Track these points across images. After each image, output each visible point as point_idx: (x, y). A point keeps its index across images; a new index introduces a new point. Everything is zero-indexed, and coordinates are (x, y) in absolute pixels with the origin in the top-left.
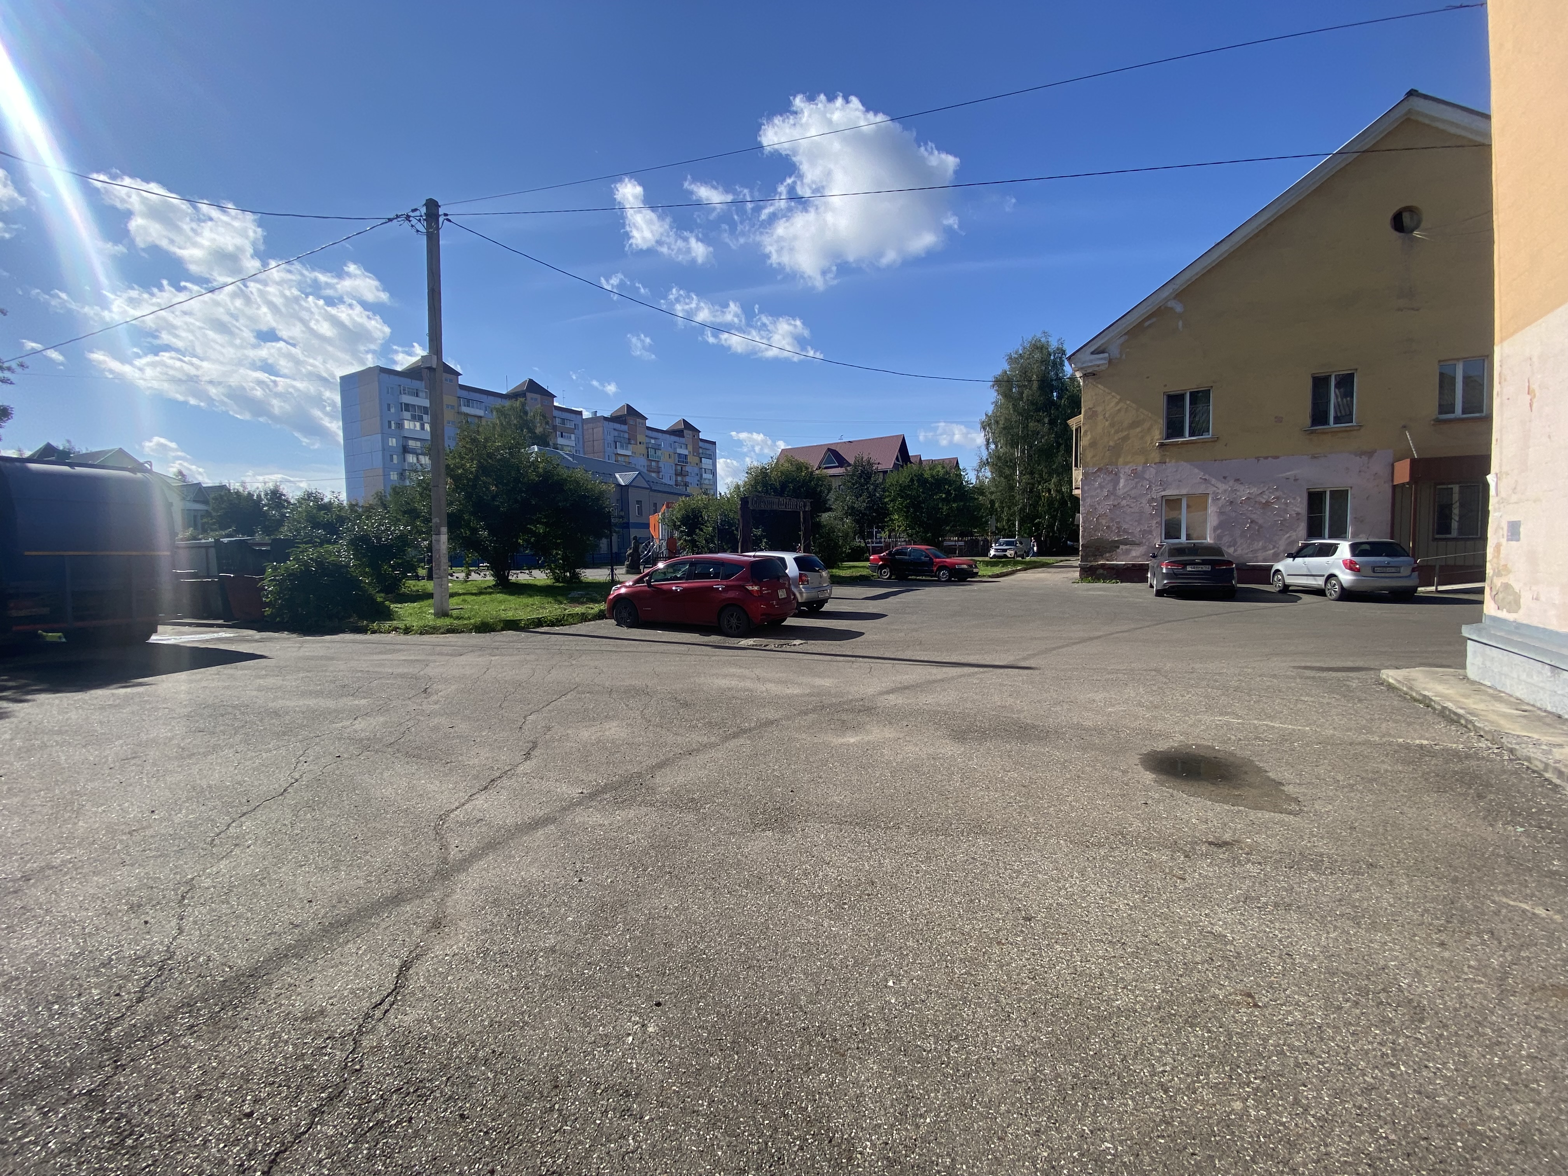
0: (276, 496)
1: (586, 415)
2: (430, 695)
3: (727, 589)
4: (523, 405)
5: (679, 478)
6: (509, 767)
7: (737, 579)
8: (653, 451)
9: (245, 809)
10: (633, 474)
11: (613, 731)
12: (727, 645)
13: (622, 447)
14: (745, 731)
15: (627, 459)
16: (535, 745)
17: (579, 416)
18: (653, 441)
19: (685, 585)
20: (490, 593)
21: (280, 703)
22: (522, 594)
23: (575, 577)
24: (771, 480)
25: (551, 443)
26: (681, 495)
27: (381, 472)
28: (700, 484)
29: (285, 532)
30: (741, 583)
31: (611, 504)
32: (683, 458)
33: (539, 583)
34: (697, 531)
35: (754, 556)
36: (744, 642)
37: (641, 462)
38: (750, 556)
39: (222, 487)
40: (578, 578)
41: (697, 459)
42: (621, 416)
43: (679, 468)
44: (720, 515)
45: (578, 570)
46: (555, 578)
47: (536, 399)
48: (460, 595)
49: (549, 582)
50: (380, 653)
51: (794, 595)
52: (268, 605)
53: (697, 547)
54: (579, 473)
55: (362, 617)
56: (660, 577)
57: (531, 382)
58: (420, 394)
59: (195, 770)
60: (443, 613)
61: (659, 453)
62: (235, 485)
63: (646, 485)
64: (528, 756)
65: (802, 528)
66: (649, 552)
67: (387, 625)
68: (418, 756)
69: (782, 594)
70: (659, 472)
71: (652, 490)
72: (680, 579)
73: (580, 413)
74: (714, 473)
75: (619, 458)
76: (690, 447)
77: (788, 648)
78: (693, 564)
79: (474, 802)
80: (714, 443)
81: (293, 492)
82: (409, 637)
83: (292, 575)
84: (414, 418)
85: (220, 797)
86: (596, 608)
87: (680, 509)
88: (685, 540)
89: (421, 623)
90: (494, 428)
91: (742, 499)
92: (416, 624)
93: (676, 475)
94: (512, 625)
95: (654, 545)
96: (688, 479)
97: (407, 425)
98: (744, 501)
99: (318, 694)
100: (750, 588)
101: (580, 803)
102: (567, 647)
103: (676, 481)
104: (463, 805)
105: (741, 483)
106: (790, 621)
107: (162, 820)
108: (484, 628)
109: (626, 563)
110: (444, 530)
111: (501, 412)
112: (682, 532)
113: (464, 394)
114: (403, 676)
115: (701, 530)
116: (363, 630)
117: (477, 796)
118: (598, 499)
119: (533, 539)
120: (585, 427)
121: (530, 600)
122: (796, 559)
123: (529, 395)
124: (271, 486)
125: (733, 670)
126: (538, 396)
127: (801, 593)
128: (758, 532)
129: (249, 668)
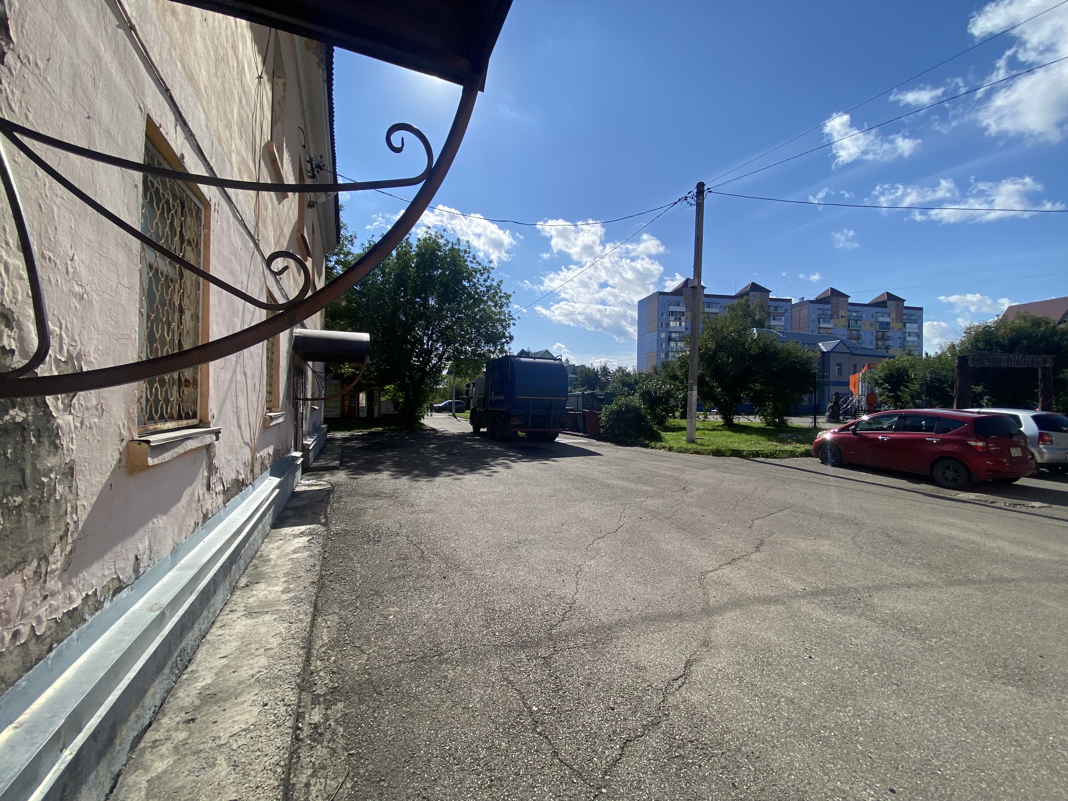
0: (605, 369)
1: (794, 301)
2: (687, 492)
3: (943, 442)
4: (747, 301)
5: (880, 343)
6: (745, 554)
7: (954, 434)
8: (854, 322)
9: (599, 535)
10: (834, 343)
11: (826, 548)
12: (942, 495)
13: (825, 322)
14: (974, 582)
15: (829, 331)
16: (762, 543)
17: (788, 303)
18: (854, 314)
19: (892, 436)
20: (721, 430)
21: (610, 481)
22: (743, 432)
23: (783, 423)
24: (996, 338)
25: (766, 325)
26: (885, 357)
27: (655, 354)
28: (903, 346)
29: (610, 389)
30: (963, 438)
31: (815, 368)
32: (885, 326)
33: (754, 426)
34: (902, 388)
35: (978, 413)
36: (963, 495)
37: (843, 332)
38: (973, 413)
39: (583, 366)
40: (785, 424)
41: (900, 325)
42: (825, 298)
43: (881, 334)
44: (930, 373)
45: (785, 418)
46: (767, 422)
47: (756, 296)
48: (701, 430)
49: (762, 425)
50: (656, 461)
51: (1033, 455)
52: (602, 427)
53: (901, 401)
54: (790, 345)
55: (646, 439)
56: (865, 427)
57: (753, 284)
58: (681, 304)
59: (577, 508)
60: (692, 441)
61: (860, 323)
62: (588, 365)
63: (848, 351)
64: (758, 549)
65: (1041, 385)
66: (848, 405)
67: (659, 444)
68: (684, 529)
69: (1016, 452)
70: (859, 339)
71: (852, 354)
72: (885, 429)
73: (790, 300)
74: (919, 335)
75: (822, 331)
76: (893, 315)
77: (1023, 509)
78: (901, 417)
79: (723, 570)
80: (921, 309)
81: (612, 368)
82: (671, 453)
83: (612, 412)
84: (676, 320)
85: (589, 526)
86: (803, 448)
87: (883, 369)
88: (888, 396)
89: (679, 446)
90: (726, 319)
91: (960, 358)
92: (675, 446)
93: (877, 340)
94: (737, 453)
95: (853, 400)
96: (888, 343)
97: (672, 324)
98: (963, 360)
99: (627, 479)
100: (973, 443)
101: (804, 597)
102: (780, 475)
103: (877, 345)
104: (716, 570)
105: (957, 342)
106: (1023, 481)
107: (566, 530)
108: (718, 453)
109: (827, 414)
110: (695, 387)
111: (732, 308)
112: (884, 388)
113: (708, 300)
114: (670, 477)
115: (907, 387)
116: (646, 446)
117: (724, 567)
118: (806, 363)
119: (752, 394)
120: (794, 310)
121: (749, 437)
122: (1035, 418)
123: (751, 294)
124: (603, 364)
125: (952, 520)
126: (758, 293)
127: (1041, 453)
128: (979, 389)
129: (594, 460)
